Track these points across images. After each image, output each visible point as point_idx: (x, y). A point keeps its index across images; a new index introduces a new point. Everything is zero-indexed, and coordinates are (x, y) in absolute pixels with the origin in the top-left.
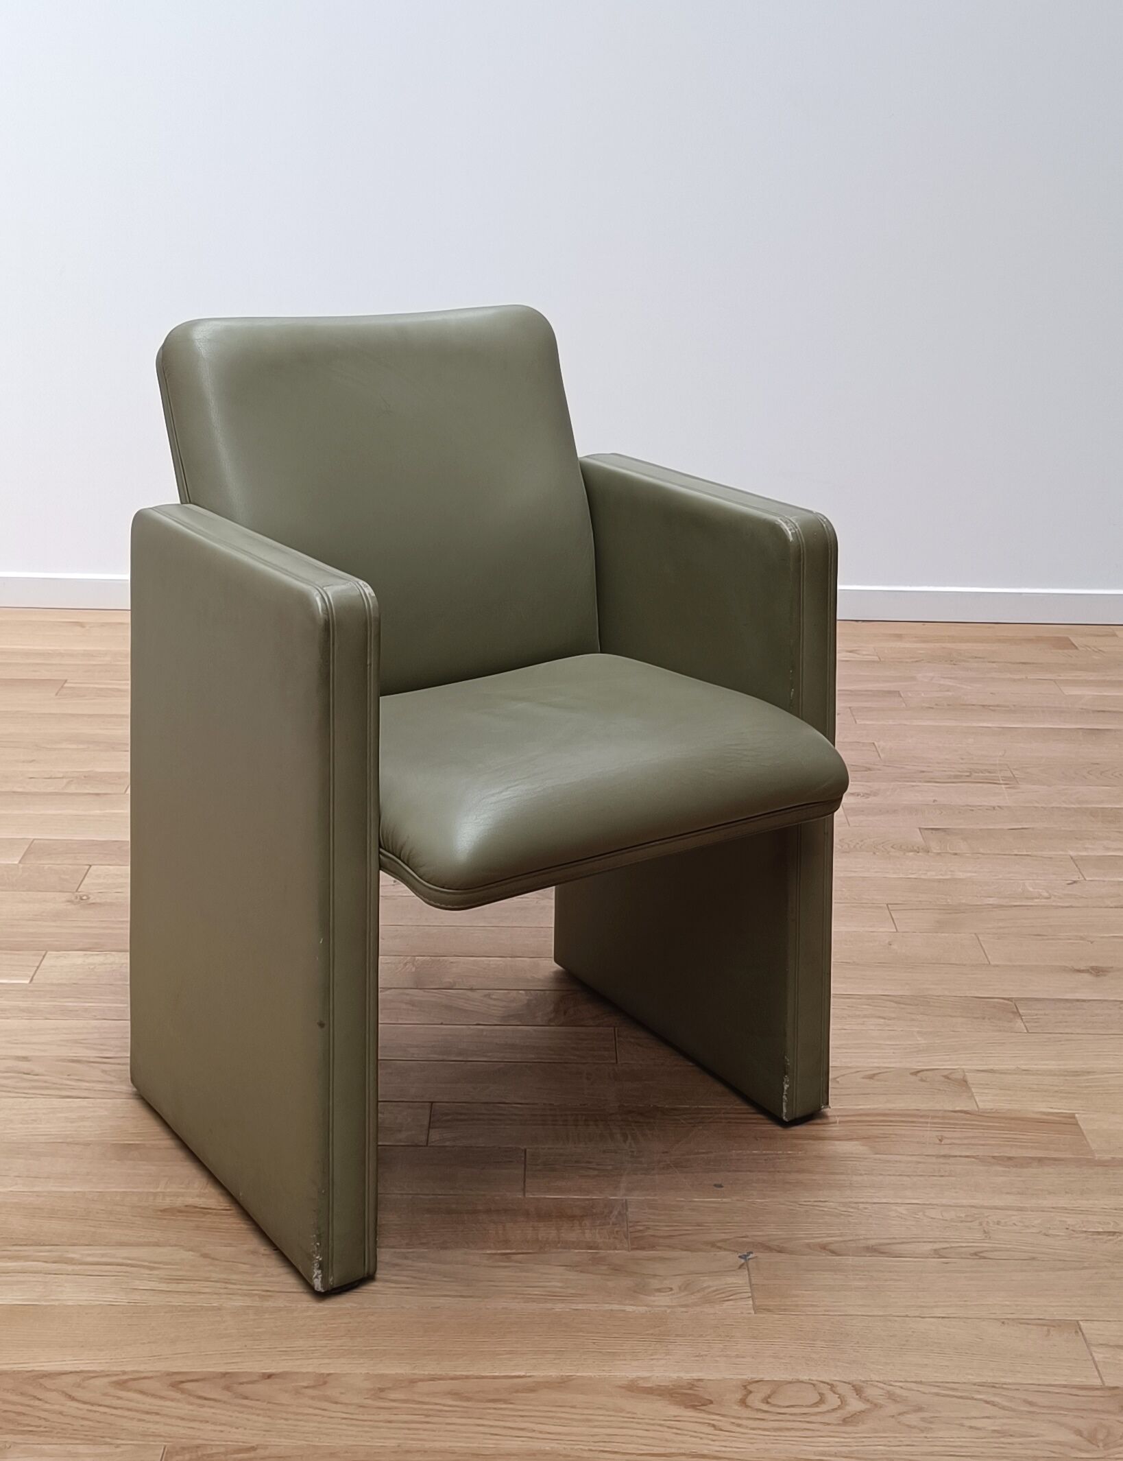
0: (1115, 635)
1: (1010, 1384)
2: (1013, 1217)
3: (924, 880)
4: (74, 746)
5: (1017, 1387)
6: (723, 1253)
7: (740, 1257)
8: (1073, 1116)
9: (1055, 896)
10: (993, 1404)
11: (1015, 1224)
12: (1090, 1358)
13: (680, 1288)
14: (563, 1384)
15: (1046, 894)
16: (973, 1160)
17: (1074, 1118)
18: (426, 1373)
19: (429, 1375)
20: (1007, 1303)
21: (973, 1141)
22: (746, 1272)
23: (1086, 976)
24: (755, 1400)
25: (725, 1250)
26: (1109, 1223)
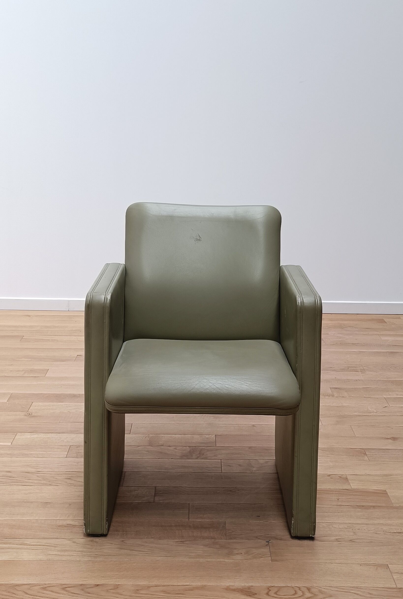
0: (400, 318)
1: (363, 587)
2: (364, 527)
3: (332, 406)
4: (27, 360)
5: (366, 588)
6: (260, 540)
7: (266, 542)
8: (385, 491)
9: (379, 412)
10: (357, 594)
11: (365, 530)
12: (392, 577)
13: (245, 553)
14: (203, 588)
15: (375, 411)
16: (350, 506)
17: (386, 491)
18: (154, 584)
19: (155, 584)
20: (362, 558)
21: (350, 500)
22: (269, 547)
23: (390, 441)
24: (271, 593)
25: (261, 539)
26: (399, 529)
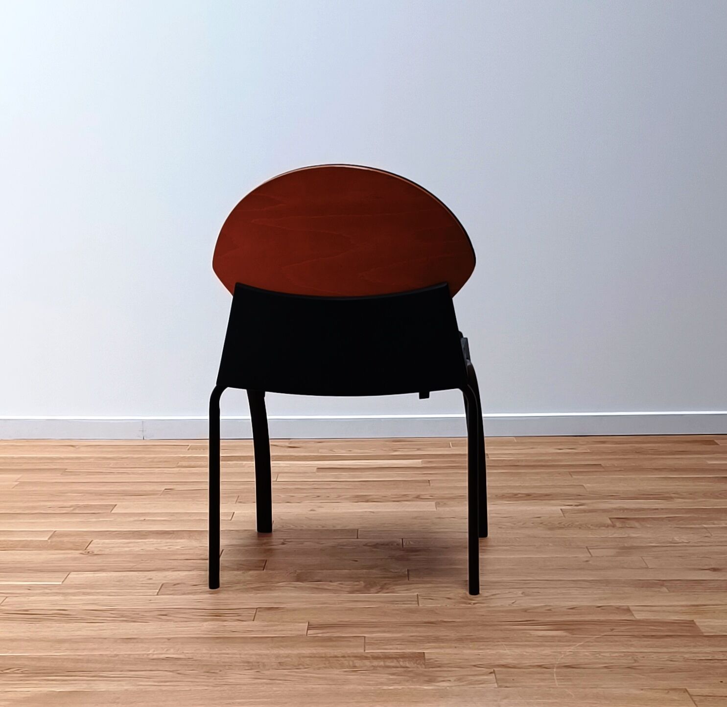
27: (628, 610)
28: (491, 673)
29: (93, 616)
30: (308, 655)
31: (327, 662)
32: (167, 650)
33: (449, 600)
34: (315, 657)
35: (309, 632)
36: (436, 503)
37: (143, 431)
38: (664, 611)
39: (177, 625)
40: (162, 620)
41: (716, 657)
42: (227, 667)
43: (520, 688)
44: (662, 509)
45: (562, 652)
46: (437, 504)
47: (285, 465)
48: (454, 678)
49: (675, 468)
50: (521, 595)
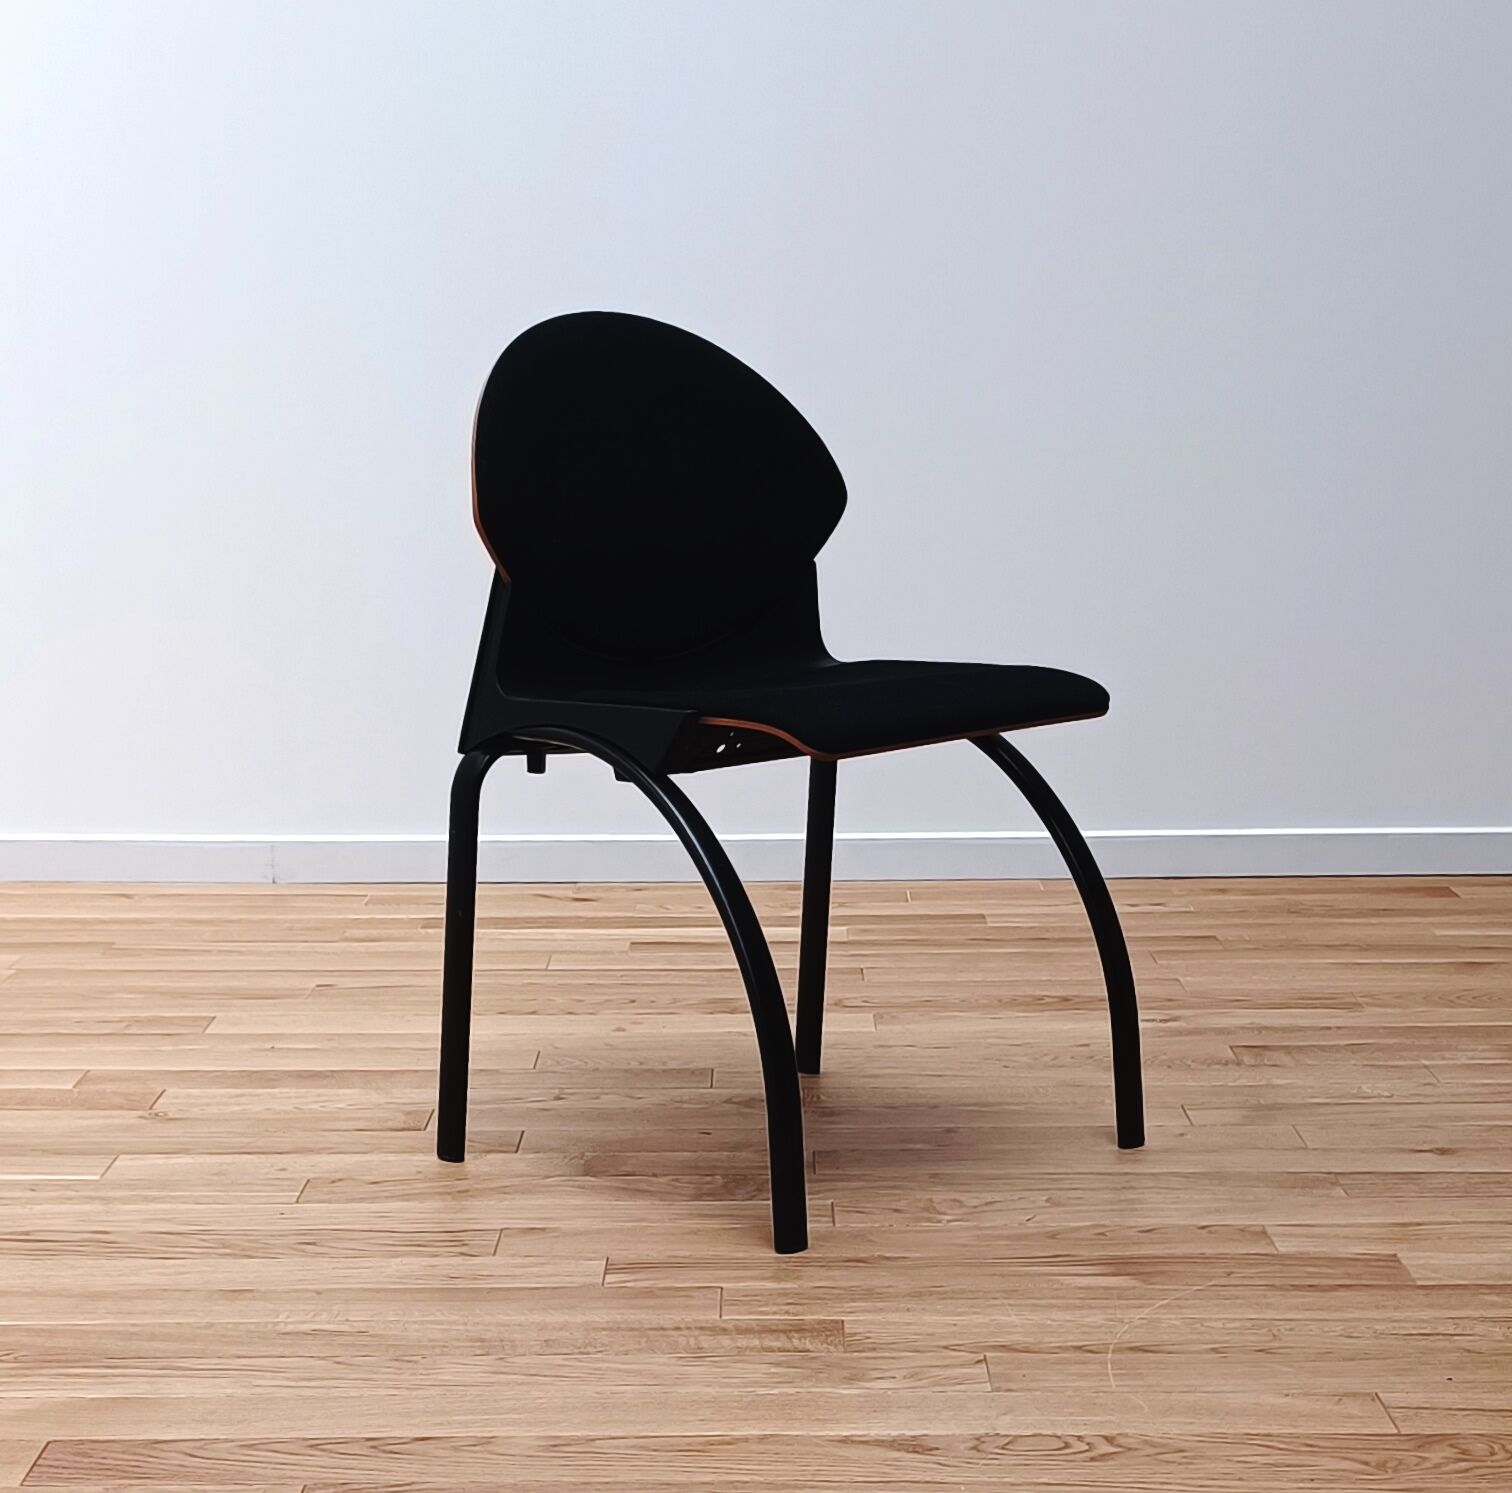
3: (1233, 1086)
5: (1297, 1436)
8: (1394, 1255)
11: (1312, 1330)
12: (1387, 1415)
15: (1387, 1094)
16: (1268, 1287)
17: (1397, 1256)
21: (1271, 1274)
27: (1263, 1234)
28: (979, 1362)
29: (163, 1245)
30: (605, 1326)
31: (645, 1339)
32: (315, 1315)
33: (897, 1215)
34: (619, 1329)
35: (609, 1278)
36: (874, 1016)
37: (272, 866)
38: (1337, 1236)
39: (338, 1265)
40: (306, 1254)
41: (1441, 1329)
42: (438, 1351)
43: (1038, 1393)
44: (1339, 1028)
45: (1126, 1321)
46: (878, 1019)
47: (564, 937)
48: (904, 1372)
49: (1368, 945)
50: (1048, 1204)
